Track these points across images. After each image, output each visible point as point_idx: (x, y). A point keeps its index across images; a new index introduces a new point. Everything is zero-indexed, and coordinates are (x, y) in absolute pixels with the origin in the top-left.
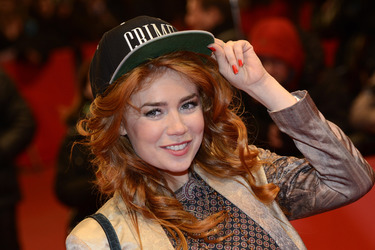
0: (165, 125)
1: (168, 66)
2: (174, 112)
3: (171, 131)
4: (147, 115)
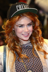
0: (23, 30)
1: (25, 16)
2: (26, 27)
3: (25, 31)
4: (19, 27)
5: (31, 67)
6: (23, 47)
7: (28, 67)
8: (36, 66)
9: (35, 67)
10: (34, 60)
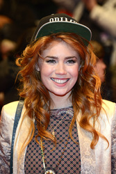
4: (48, 62)
5: (54, 163)
6: (54, 116)
7: (48, 163)
8: (66, 162)
9: (63, 165)
10: (66, 149)
